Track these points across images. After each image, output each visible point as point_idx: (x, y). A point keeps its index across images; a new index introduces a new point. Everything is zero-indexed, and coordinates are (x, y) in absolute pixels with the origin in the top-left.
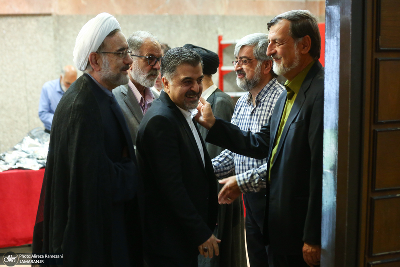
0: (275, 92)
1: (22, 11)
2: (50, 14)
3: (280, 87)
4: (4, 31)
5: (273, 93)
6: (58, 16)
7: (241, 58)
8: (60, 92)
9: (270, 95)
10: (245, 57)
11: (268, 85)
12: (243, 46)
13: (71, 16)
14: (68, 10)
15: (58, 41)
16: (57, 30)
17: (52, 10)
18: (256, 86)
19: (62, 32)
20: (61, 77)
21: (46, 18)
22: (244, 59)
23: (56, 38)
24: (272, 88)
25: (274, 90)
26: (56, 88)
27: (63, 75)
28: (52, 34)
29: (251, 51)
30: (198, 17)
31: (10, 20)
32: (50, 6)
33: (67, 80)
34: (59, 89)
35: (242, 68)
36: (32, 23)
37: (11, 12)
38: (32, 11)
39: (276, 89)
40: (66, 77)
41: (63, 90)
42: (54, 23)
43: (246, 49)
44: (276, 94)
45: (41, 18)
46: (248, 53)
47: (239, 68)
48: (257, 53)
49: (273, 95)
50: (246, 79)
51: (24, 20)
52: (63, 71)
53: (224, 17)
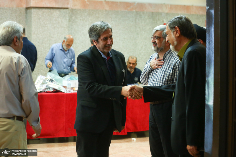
0: (172, 55)
1: (51, 6)
2: (67, 8)
3: (174, 53)
4: (40, 16)
5: (170, 55)
6: (72, 9)
7: (155, 36)
8: (61, 50)
9: (169, 56)
10: (157, 36)
11: (168, 51)
12: (157, 30)
13: (80, 10)
14: (78, 6)
15: (71, 23)
16: (71, 17)
17: (69, 6)
18: (162, 51)
19: (73, 18)
20: (64, 41)
21: (65, 10)
22: (156, 37)
23: (70, 21)
24: (170, 53)
25: (171, 54)
26: (59, 47)
27: (65, 40)
28: (68, 19)
29: (161, 34)
30: (152, 13)
31: (44, 10)
32: (68, 4)
33: (68, 43)
34: (61, 48)
35: (155, 41)
36: (56, 13)
37: (45, 6)
38: (57, 6)
39: (172, 53)
40: (67, 41)
41: (64, 49)
42: (69, 13)
43: (158, 33)
44: (172, 56)
45: (62, 10)
46: (159, 34)
47: (154, 41)
48: (164, 35)
49: (171, 57)
50: (157, 47)
51: (52, 10)
52: (65, 38)
53: (167, 14)
